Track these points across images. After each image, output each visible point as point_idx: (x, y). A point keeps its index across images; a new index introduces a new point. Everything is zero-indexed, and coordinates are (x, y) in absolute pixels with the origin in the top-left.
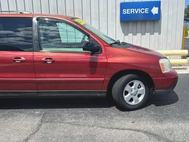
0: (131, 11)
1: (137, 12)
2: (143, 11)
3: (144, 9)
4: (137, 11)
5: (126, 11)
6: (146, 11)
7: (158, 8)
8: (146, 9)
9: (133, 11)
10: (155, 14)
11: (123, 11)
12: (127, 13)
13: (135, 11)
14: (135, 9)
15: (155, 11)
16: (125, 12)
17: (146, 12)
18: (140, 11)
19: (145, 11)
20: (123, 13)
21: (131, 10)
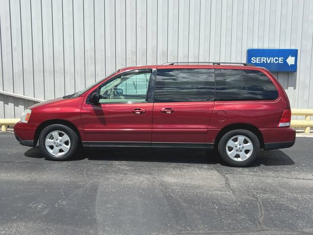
0: (262, 60)
1: (269, 62)
2: (276, 60)
3: (278, 59)
4: (269, 59)
5: (256, 60)
6: (280, 60)
7: (294, 58)
8: (280, 58)
9: (265, 60)
10: (291, 65)
11: (252, 59)
12: (257, 62)
13: (266, 60)
14: (267, 58)
15: (291, 61)
16: (254, 61)
17: (280, 62)
18: (272, 60)
19: (278, 60)
20: (252, 62)
21: (262, 58)
